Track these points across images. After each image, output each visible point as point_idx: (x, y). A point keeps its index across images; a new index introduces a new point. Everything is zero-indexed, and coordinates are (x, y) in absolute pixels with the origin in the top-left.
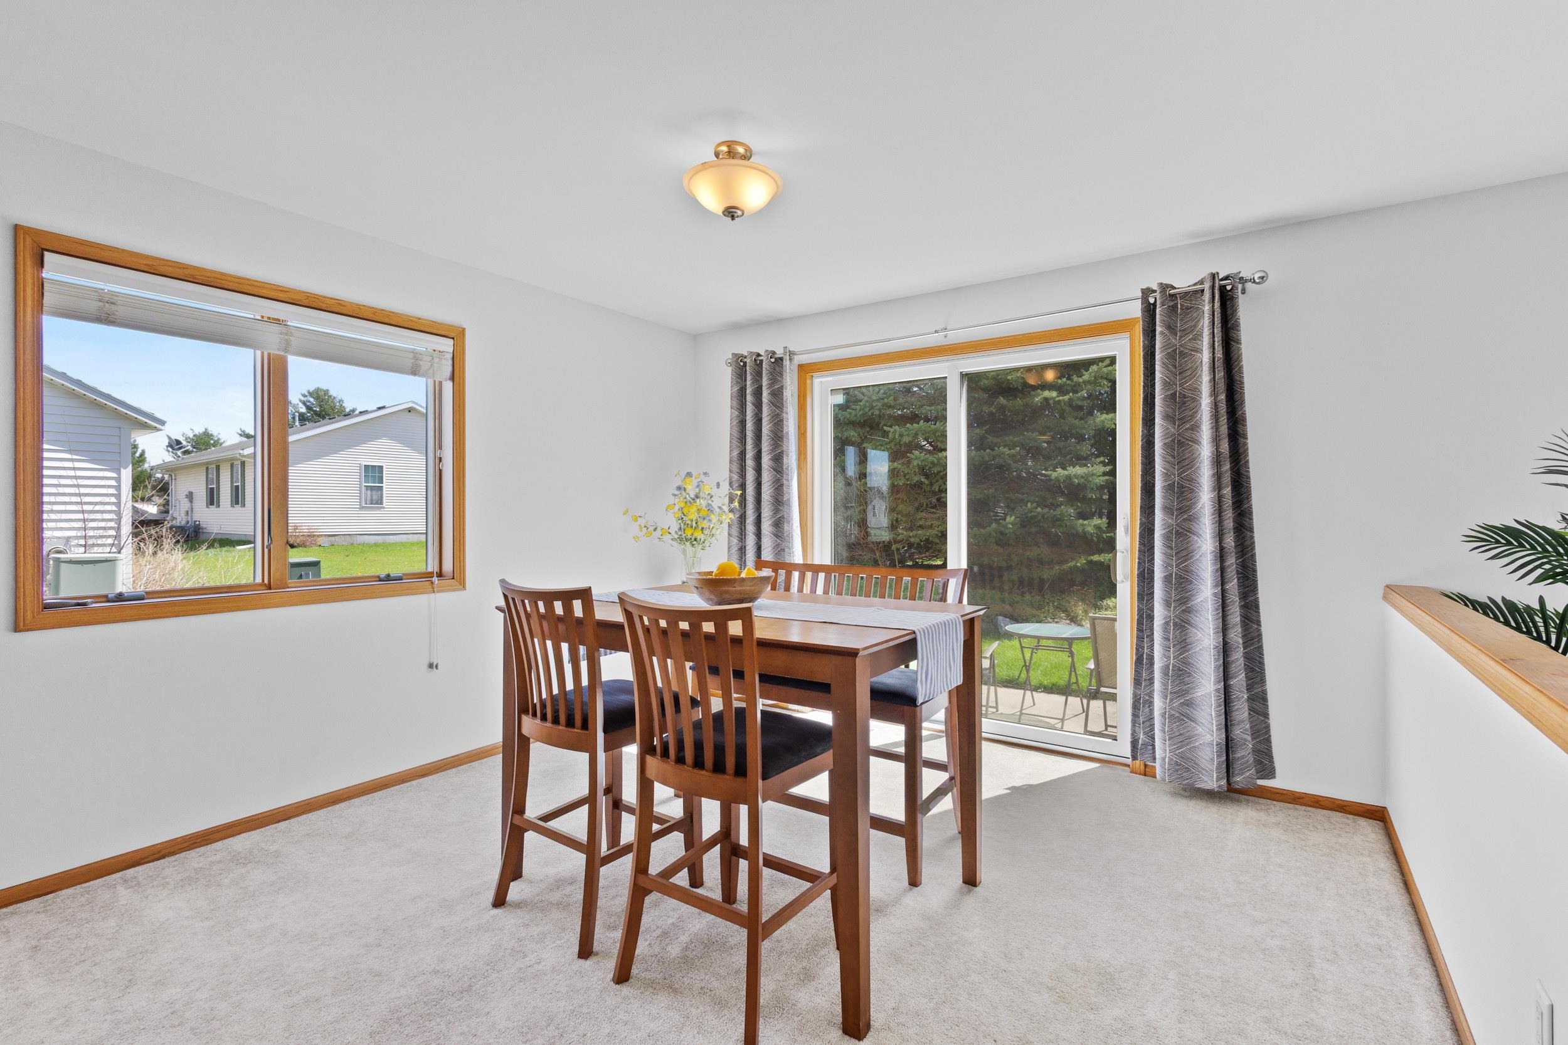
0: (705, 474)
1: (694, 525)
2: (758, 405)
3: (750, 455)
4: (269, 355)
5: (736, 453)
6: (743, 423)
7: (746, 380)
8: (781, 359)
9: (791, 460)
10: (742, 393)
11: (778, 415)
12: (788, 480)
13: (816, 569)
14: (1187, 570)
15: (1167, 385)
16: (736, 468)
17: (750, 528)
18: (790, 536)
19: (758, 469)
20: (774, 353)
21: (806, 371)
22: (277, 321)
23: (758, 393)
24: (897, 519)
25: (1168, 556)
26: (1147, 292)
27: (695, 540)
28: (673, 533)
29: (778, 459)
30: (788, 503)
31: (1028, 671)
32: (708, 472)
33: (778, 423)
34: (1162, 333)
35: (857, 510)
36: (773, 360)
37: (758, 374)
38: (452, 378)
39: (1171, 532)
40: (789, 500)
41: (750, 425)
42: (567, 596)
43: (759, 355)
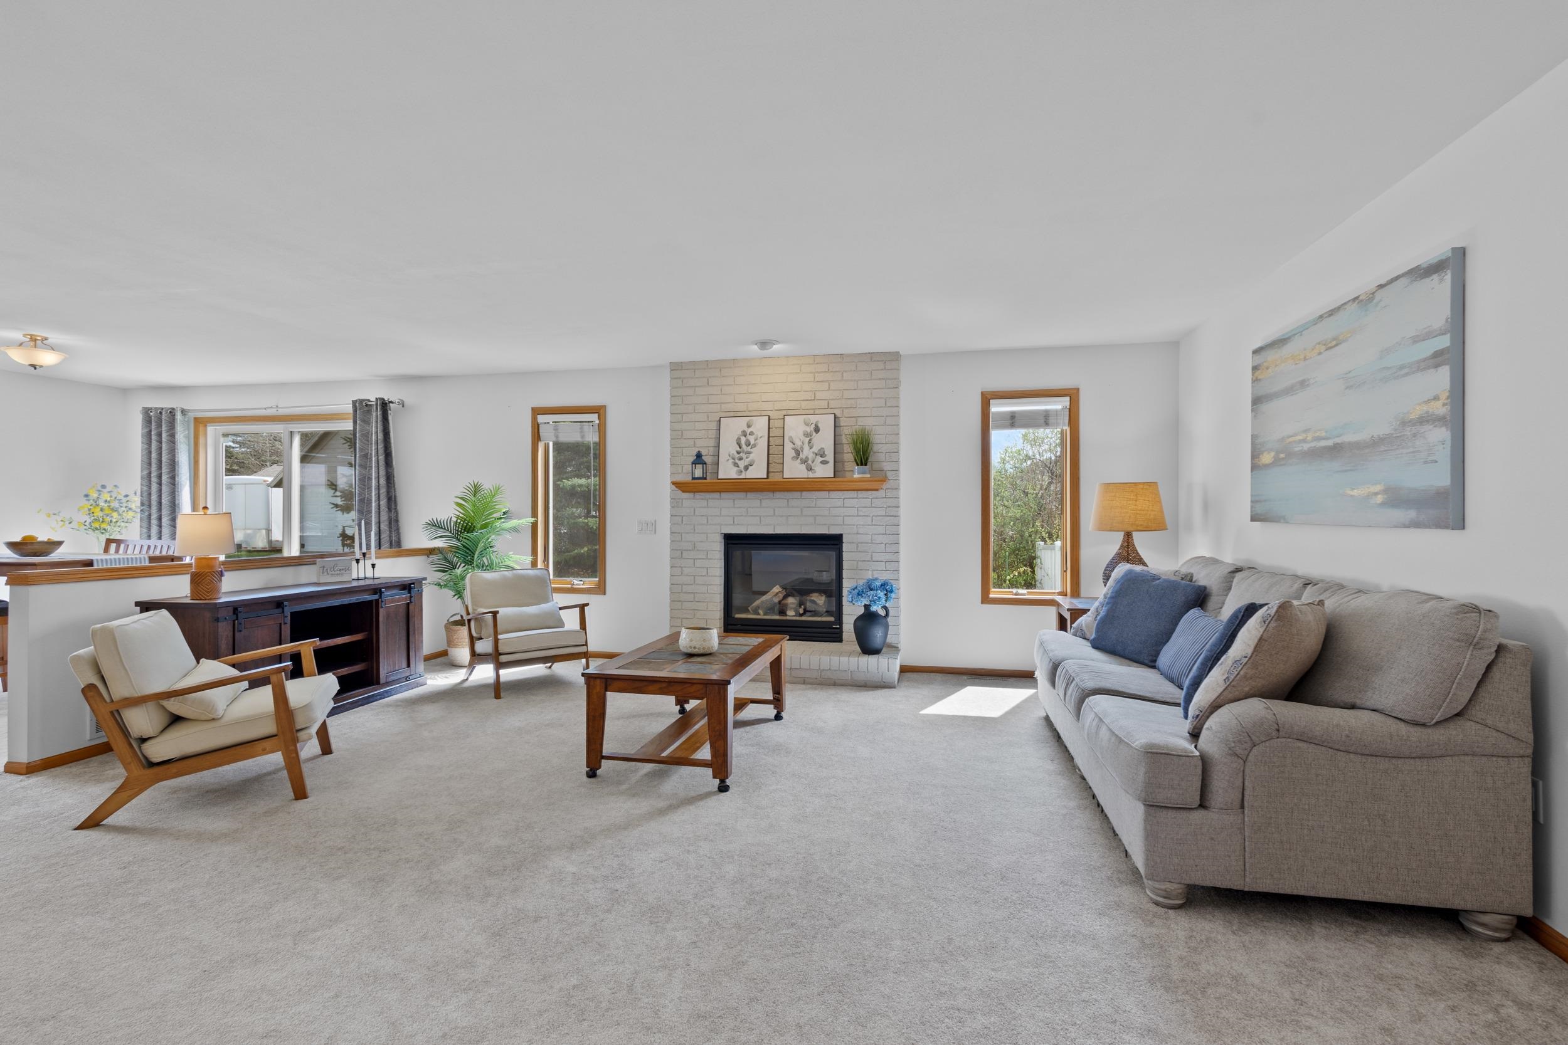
3: (154, 474)
7: (151, 424)
8: (175, 413)
10: (149, 434)
12: (178, 492)
16: (145, 482)
17: (154, 522)
19: (160, 484)
20: (170, 409)
21: (201, 422)
23: (161, 435)
29: (173, 478)
32: (118, 485)
33: (173, 454)
34: (359, 424)
36: (169, 413)
37: (160, 421)
41: (154, 455)
43: (160, 409)
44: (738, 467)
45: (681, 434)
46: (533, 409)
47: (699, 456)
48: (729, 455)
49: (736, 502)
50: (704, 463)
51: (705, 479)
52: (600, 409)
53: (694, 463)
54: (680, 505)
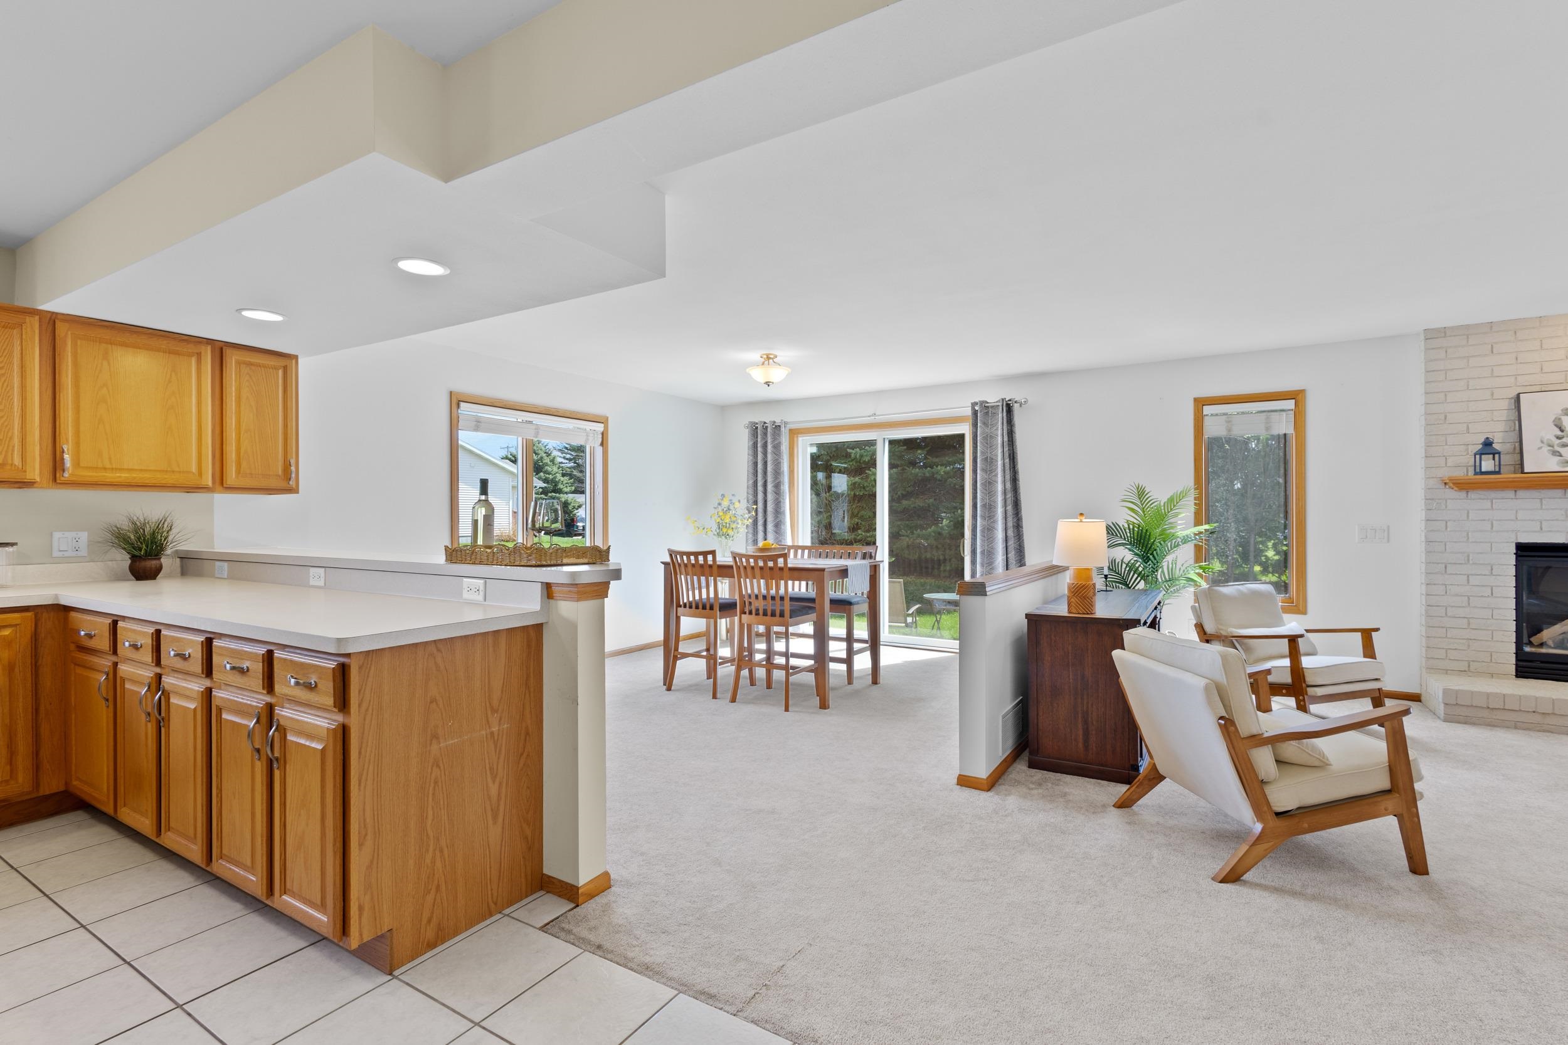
0: (733, 495)
1: (728, 525)
2: (765, 453)
3: (760, 483)
4: (526, 439)
5: (751, 482)
6: (756, 464)
7: (757, 437)
8: (779, 426)
9: (785, 487)
10: (755, 445)
11: (777, 460)
12: (783, 499)
13: (803, 548)
14: (993, 548)
15: (982, 453)
16: (751, 491)
17: (760, 528)
18: (785, 532)
19: (765, 493)
20: (775, 422)
21: (794, 433)
22: (531, 422)
23: (765, 446)
24: (858, 523)
25: (983, 541)
26: (974, 404)
27: (728, 535)
28: (714, 531)
29: (778, 486)
30: (784, 513)
31: (938, 623)
32: (735, 494)
33: (778, 465)
34: (980, 426)
35: (825, 516)
36: (774, 426)
37: (765, 434)
38: (602, 444)
39: (984, 528)
40: (784, 511)
41: (760, 466)
42: (705, 554)
43: (765, 423)
44: (1561, 456)
45: (1443, 418)
46: (1196, 400)
47: (1488, 444)
48: (1542, 442)
49: (1544, 502)
50: (1494, 453)
51: (1499, 473)
52: (1298, 394)
53: (1481, 453)
54: (1444, 507)
